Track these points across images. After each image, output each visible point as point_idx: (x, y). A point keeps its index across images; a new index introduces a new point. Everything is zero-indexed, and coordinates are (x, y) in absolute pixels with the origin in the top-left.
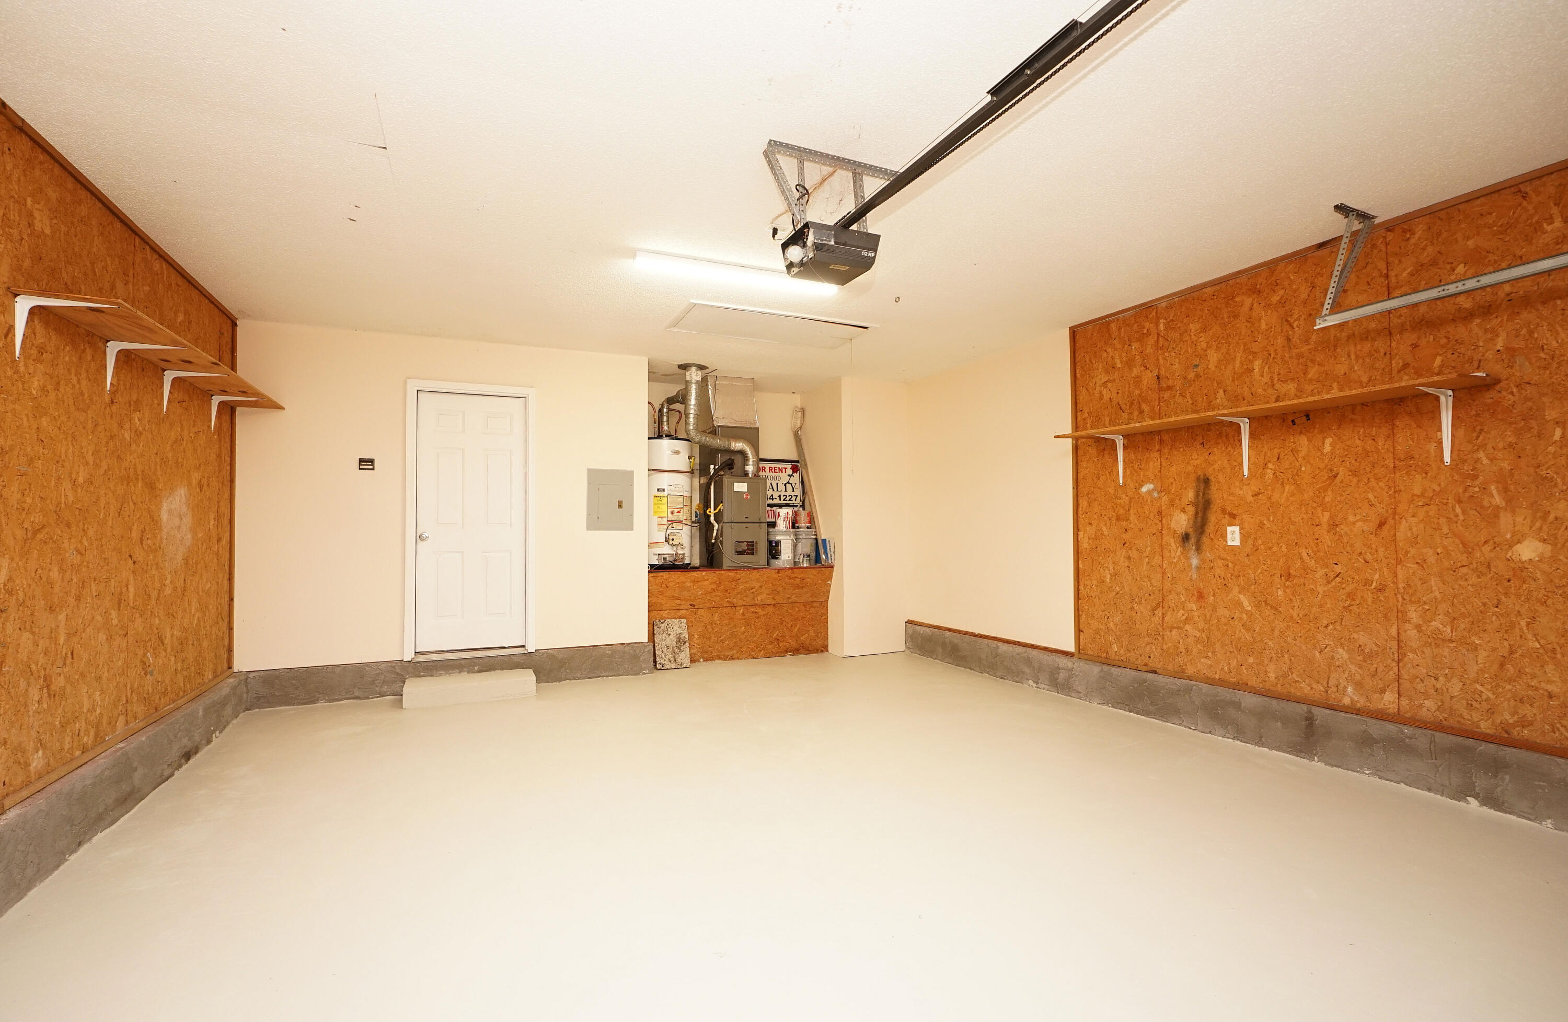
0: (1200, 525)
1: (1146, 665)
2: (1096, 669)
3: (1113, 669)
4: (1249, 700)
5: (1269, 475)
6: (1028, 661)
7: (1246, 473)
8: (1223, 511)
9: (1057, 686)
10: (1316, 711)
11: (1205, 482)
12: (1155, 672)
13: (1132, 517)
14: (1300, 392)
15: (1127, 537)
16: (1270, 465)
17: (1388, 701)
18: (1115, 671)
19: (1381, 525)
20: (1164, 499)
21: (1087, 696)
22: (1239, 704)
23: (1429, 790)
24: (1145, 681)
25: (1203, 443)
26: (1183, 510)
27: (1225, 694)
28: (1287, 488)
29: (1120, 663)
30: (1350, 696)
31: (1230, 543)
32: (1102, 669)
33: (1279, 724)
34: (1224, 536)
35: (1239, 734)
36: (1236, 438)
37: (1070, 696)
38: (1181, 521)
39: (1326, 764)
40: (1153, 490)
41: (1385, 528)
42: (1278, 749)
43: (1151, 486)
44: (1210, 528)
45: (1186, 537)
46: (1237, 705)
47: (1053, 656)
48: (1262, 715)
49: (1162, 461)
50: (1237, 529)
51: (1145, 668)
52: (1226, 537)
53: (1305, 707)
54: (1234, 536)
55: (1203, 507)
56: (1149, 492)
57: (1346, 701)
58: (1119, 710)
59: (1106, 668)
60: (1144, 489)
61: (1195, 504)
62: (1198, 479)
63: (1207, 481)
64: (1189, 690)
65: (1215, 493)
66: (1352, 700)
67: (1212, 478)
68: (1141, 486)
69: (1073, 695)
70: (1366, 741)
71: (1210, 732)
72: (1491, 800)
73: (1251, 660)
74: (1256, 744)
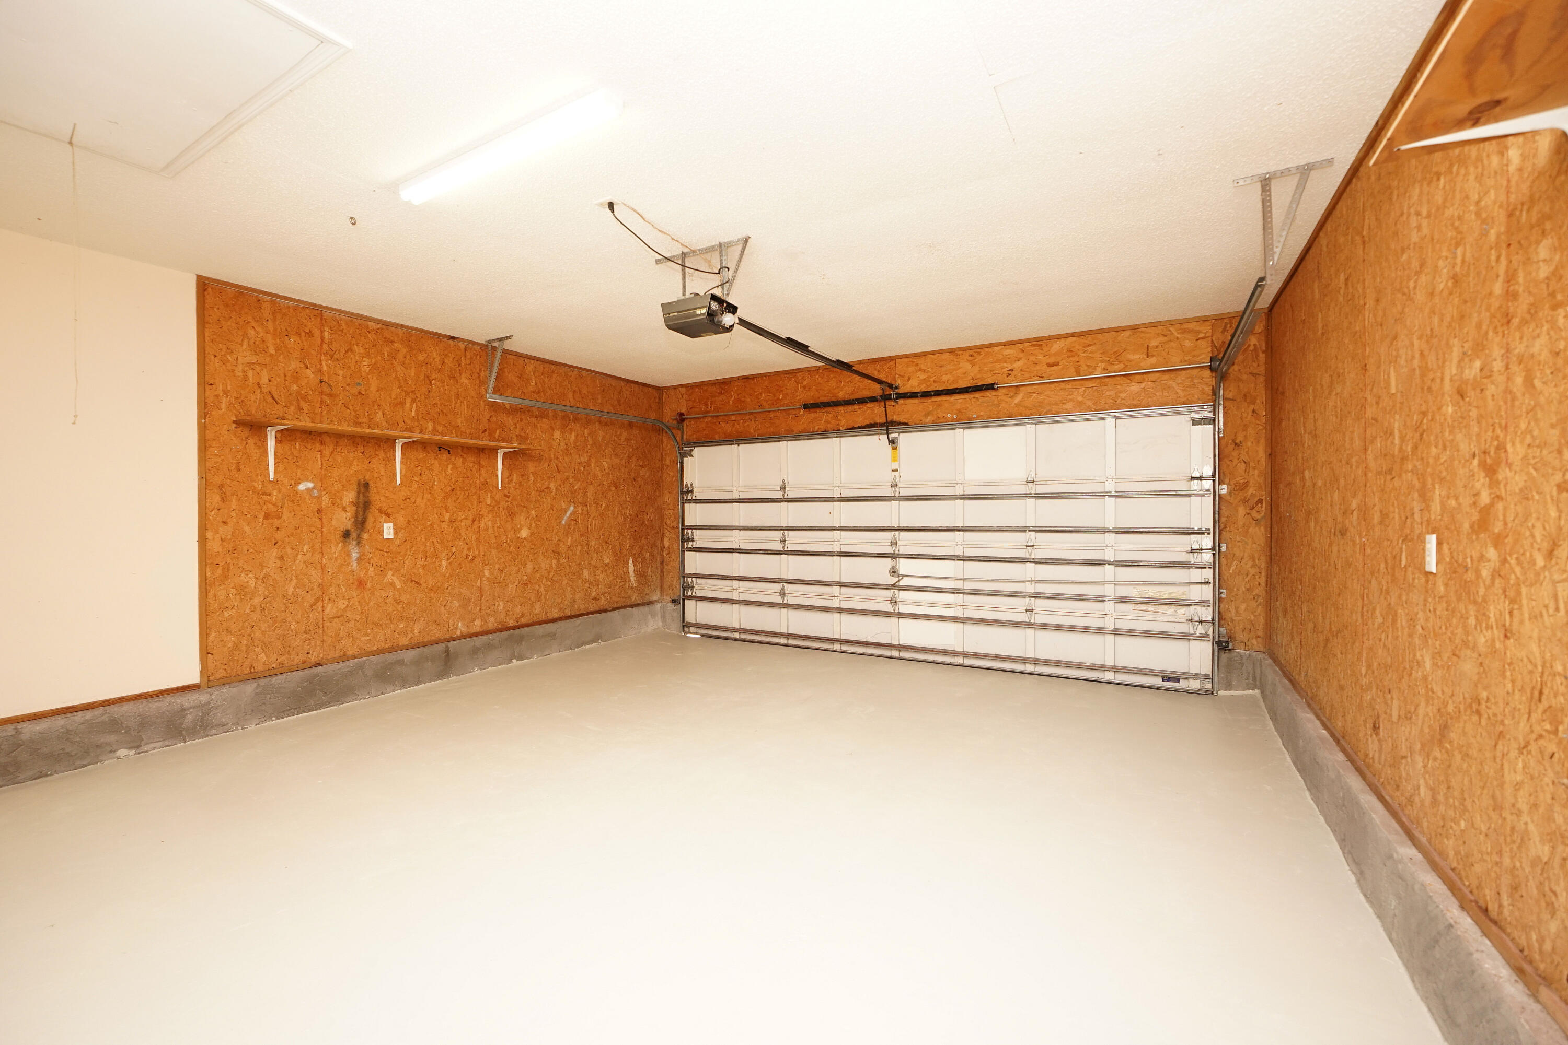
0: (361, 523)
1: (304, 662)
2: (250, 688)
3: (275, 679)
4: (410, 655)
5: (415, 485)
6: (114, 725)
7: (398, 482)
8: (381, 511)
9: (182, 735)
10: (450, 644)
11: (364, 487)
12: (319, 665)
13: (286, 515)
14: (435, 430)
15: (279, 536)
16: (415, 478)
17: (477, 626)
18: (276, 680)
19: (474, 521)
20: (324, 498)
21: (240, 721)
22: (403, 660)
23: (500, 664)
24: (317, 675)
25: (363, 453)
26: (344, 509)
27: (391, 657)
28: (426, 496)
29: (275, 672)
30: (461, 628)
31: (386, 537)
32: (258, 685)
33: (430, 663)
34: (381, 532)
35: (405, 683)
36: (391, 453)
37: (208, 736)
38: (344, 519)
39: (456, 675)
40: (312, 488)
41: (475, 523)
42: (431, 680)
43: (310, 485)
44: (369, 523)
45: (346, 534)
46: (401, 662)
47: (169, 699)
48: (418, 662)
49: (323, 462)
50: (391, 525)
51: (306, 665)
52: (383, 531)
53: (443, 645)
54: (388, 531)
55: (363, 507)
56: (309, 490)
57: (458, 633)
58: (286, 719)
59: (263, 682)
60: (302, 487)
61: (356, 504)
62: (359, 484)
63: (366, 485)
64: (361, 667)
65: (373, 495)
66: (461, 631)
67: (371, 483)
68: (298, 484)
69: (214, 731)
70: (475, 651)
71: (382, 693)
72: (520, 658)
73: (401, 626)
74: (416, 685)
